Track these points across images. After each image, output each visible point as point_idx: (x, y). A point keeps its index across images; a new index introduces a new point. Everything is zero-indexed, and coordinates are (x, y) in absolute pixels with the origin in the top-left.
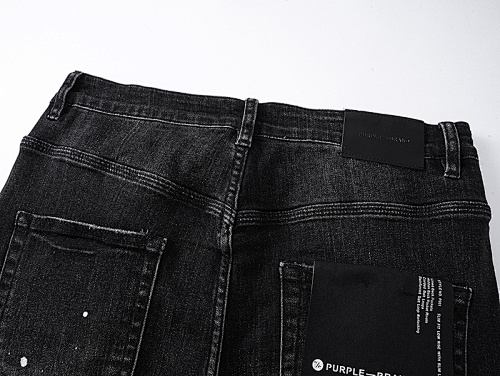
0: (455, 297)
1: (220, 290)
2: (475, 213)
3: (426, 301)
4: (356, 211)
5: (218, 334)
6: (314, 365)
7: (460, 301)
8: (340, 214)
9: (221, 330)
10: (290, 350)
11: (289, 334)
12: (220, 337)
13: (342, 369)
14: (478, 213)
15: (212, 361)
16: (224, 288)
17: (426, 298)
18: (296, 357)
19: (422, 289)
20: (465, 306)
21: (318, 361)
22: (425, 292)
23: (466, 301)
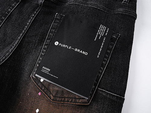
0: (113, 35)
1: (33, 15)
2: (129, 13)
3: (101, 32)
4: (87, 4)
5: (27, 27)
6: (55, 43)
7: (114, 37)
8: (82, 4)
9: (28, 26)
10: (49, 39)
11: (51, 34)
12: (27, 28)
13: (64, 46)
14: (130, 14)
15: (21, 34)
16: (35, 15)
17: (101, 31)
18: (50, 42)
19: (101, 28)
20: (116, 39)
21: (57, 42)
22: (101, 29)
23: (117, 37)
